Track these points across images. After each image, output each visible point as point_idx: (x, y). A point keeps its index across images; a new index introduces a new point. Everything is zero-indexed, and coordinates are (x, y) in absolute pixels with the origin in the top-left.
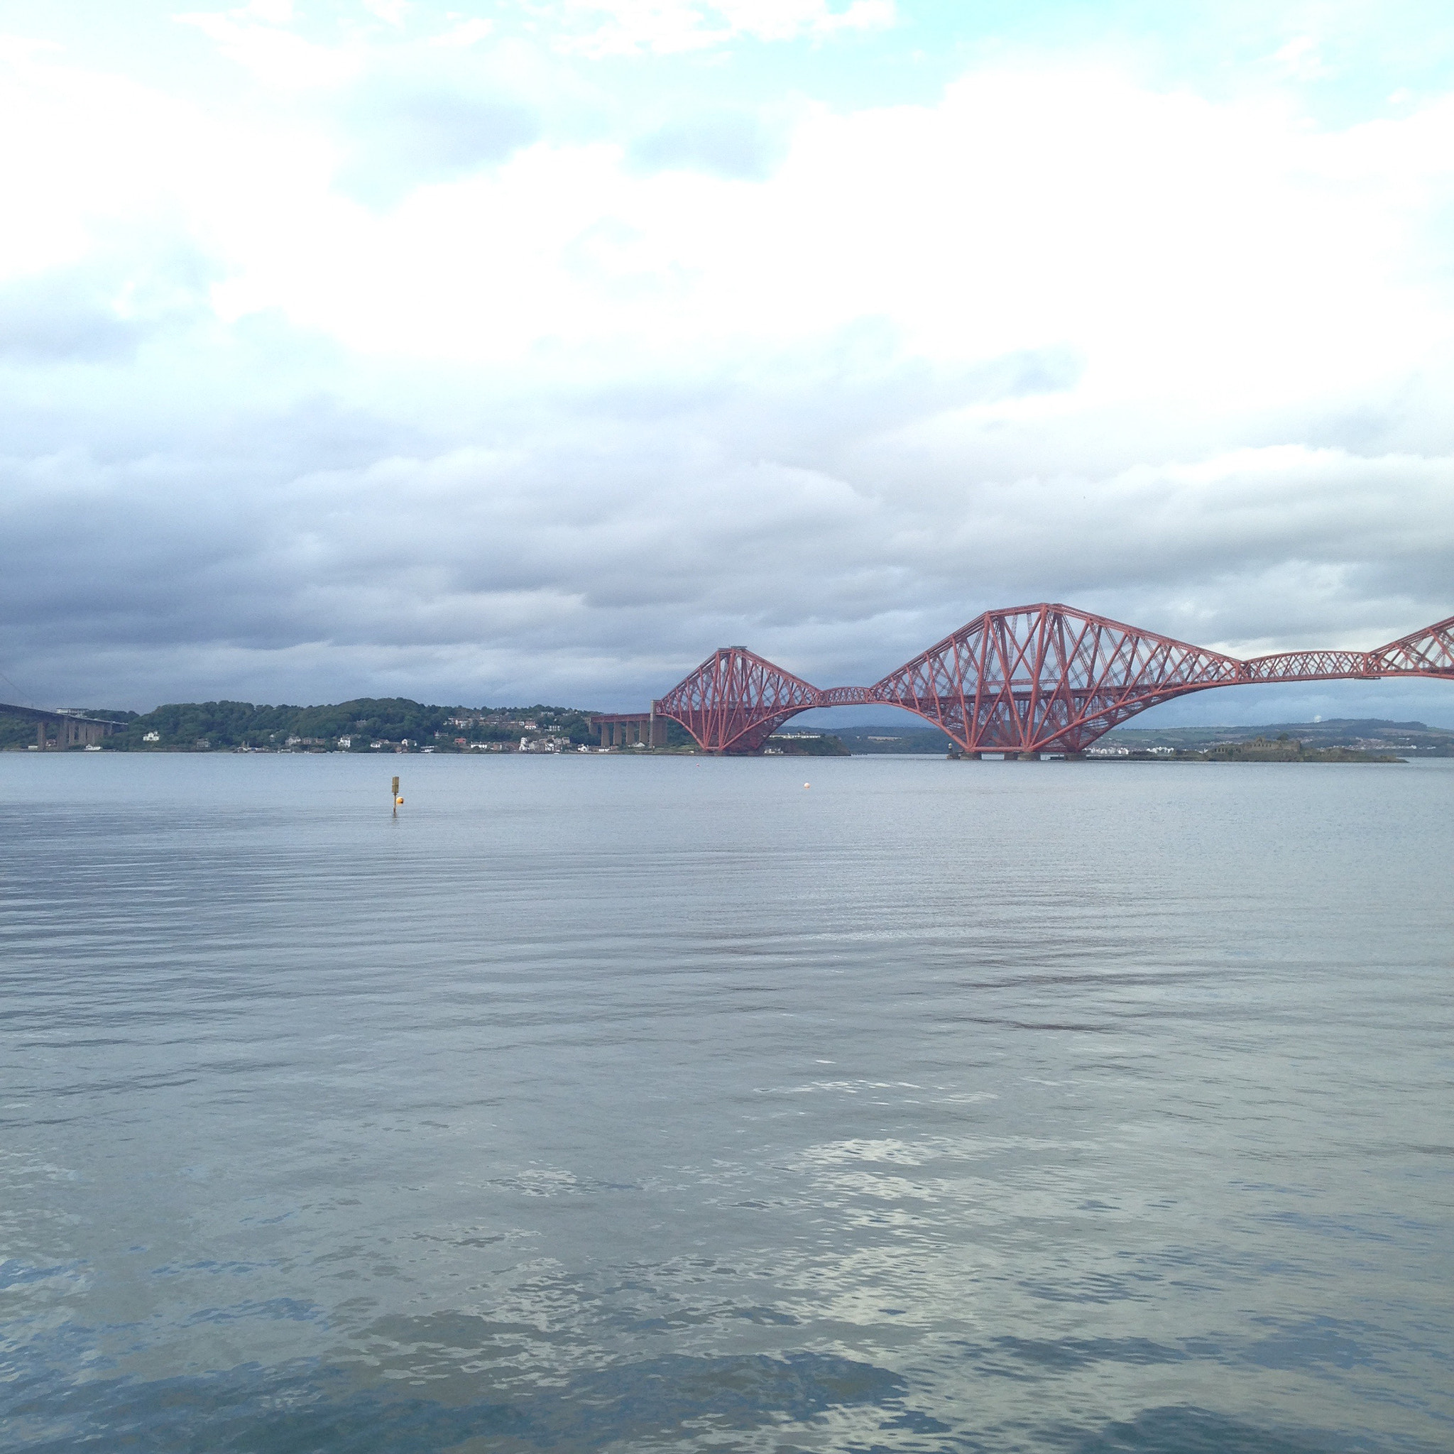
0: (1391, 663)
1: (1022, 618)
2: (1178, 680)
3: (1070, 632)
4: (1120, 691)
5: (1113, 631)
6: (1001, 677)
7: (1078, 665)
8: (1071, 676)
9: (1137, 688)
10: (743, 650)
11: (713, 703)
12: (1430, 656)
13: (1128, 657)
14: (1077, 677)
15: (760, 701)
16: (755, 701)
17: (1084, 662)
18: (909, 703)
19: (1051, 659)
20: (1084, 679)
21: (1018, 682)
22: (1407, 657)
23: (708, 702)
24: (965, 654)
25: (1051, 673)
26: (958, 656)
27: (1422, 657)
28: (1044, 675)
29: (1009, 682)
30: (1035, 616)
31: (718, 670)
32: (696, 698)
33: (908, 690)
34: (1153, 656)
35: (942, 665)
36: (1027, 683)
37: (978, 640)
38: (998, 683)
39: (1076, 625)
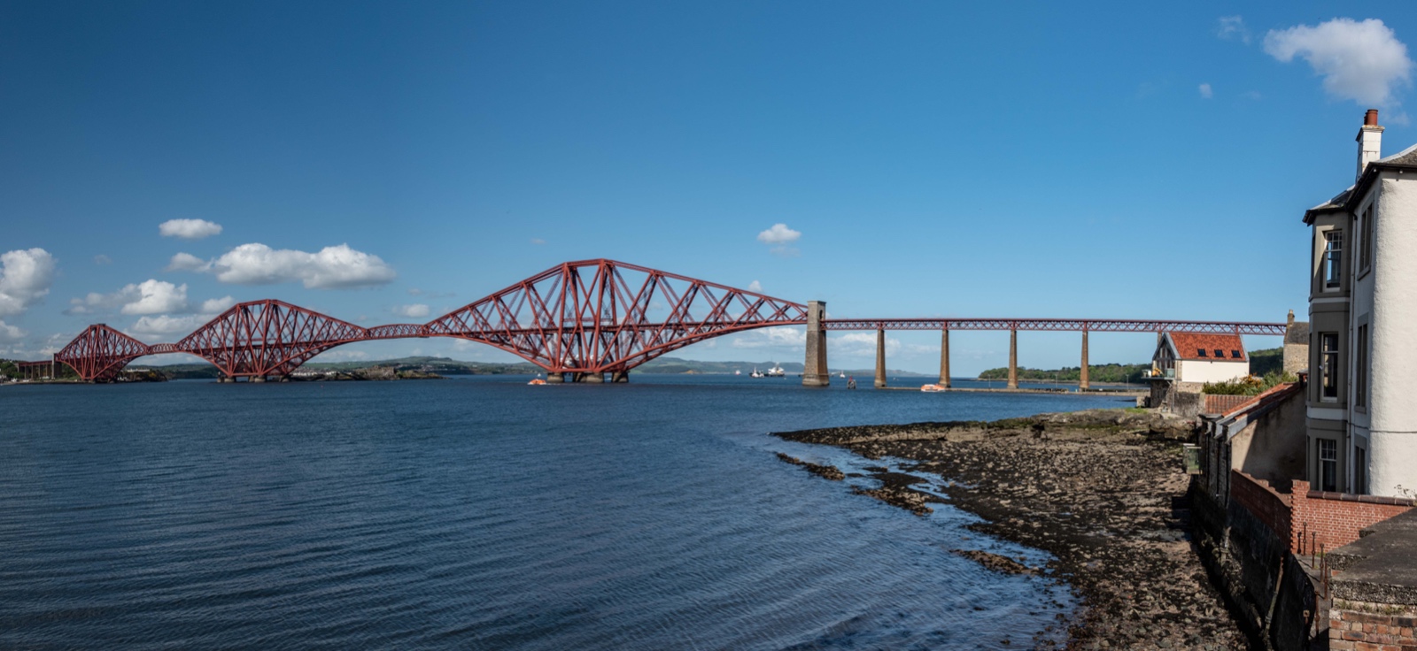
0: (433, 330)
1: (257, 307)
2: (336, 338)
3: (282, 314)
4: (307, 344)
5: (304, 314)
6: (246, 337)
7: (286, 331)
8: (283, 336)
9: (316, 342)
10: (104, 325)
11: (88, 354)
12: (451, 327)
13: (311, 327)
14: (286, 337)
15: (114, 352)
16: (111, 352)
17: (289, 329)
18: (196, 352)
19: (272, 327)
20: (289, 338)
21: (255, 340)
22: (441, 327)
23: (85, 353)
24: (227, 325)
25: (272, 335)
26: (223, 327)
27: (447, 328)
28: (269, 336)
29: (250, 340)
30: (263, 306)
31: (90, 336)
32: (78, 352)
33: (197, 345)
34: (324, 326)
35: (215, 332)
36: (260, 340)
37: (233, 319)
38: (245, 340)
39: (285, 310)
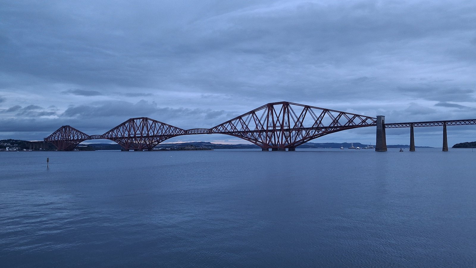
0: (214, 131)
1: (138, 120)
2: (173, 134)
3: (149, 124)
5: (159, 124)
6: (134, 133)
7: (151, 131)
8: (149, 133)
10: (69, 126)
11: (61, 139)
13: (162, 129)
15: (73, 138)
18: (111, 139)
19: (145, 128)
21: (137, 134)
22: (217, 130)
25: (145, 132)
26: (123, 128)
30: (141, 120)
31: (62, 131)
32: (56, 138)
